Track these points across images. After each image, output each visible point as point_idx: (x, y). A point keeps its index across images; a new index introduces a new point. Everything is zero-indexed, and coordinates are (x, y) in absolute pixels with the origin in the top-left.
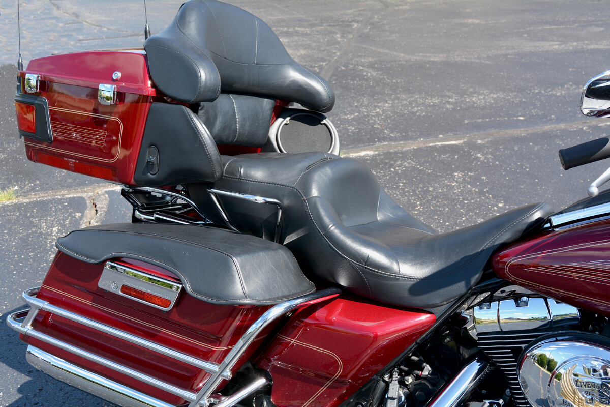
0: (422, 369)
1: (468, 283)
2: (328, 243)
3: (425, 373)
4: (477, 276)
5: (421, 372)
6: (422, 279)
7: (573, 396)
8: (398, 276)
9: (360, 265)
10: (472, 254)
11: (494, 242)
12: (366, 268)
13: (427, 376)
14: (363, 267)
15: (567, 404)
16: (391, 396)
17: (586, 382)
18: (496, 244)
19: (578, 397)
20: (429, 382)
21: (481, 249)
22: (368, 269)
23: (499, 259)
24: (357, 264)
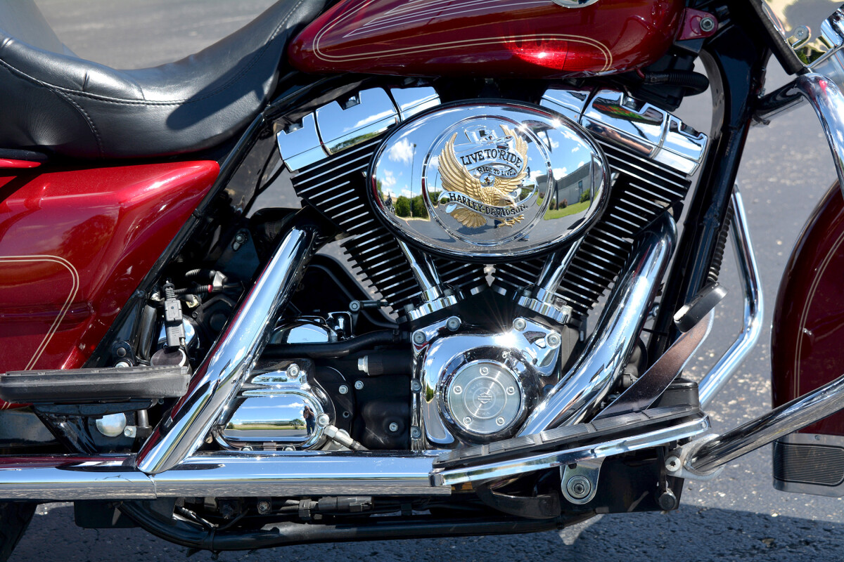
0: (210, 281)
1: (259, 93)
2: (10, 69)
3: (217, 283)
4: (271, 79)
5: (209, 286)
6: (183, 103)
7: (462, 181)
8: (143, 103)
9: (74, 93)
10: (254, 51)
11: (285, 25)
12: (85, 95)
13: (221, 288)
14: (80, 94)
15: (457, 198)
16: (172, 319)
17: (475, 153)
18: (288, 27)
19: (469, 181)
20: (227, 296)
21: (268, 40)
22: (90, 97)
23: (297, 48)
24: (68, 92)
